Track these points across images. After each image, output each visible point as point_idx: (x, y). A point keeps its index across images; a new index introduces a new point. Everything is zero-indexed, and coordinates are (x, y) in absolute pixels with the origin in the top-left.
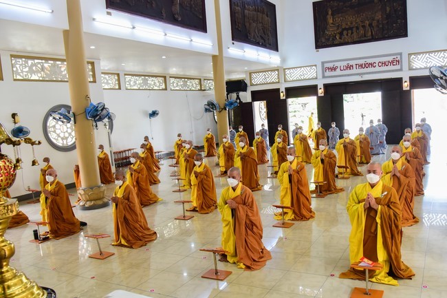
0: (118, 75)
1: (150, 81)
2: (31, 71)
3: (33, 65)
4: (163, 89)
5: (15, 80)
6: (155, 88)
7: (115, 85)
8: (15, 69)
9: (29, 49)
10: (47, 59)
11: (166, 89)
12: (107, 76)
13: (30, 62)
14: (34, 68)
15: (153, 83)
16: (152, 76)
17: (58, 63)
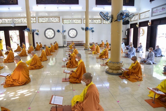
0: (81, 19)
1: (95, 21)
2: (43, 20)
3: (44, 19)
4: (100, 23)
5: (39, 23)
6: (96, 23)
7: (80, 22)
8: (39, 20)
9: (43, 15)
10: (47, 17)
11: (101, 23)
12: (78, 20)
13: (43, 18)
14: (44, 20)
15: (96, 21)
16: (95, 19)
17: (50, 18)
